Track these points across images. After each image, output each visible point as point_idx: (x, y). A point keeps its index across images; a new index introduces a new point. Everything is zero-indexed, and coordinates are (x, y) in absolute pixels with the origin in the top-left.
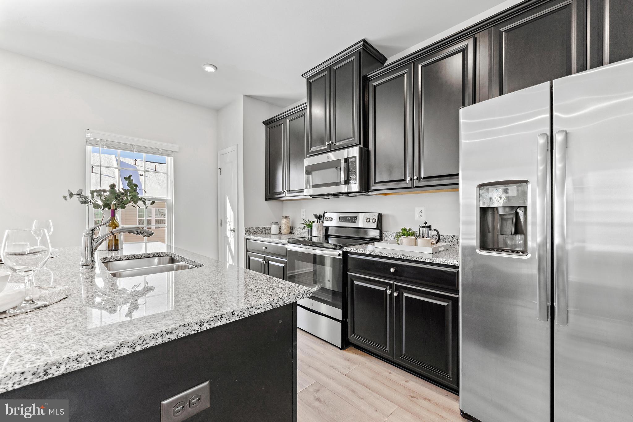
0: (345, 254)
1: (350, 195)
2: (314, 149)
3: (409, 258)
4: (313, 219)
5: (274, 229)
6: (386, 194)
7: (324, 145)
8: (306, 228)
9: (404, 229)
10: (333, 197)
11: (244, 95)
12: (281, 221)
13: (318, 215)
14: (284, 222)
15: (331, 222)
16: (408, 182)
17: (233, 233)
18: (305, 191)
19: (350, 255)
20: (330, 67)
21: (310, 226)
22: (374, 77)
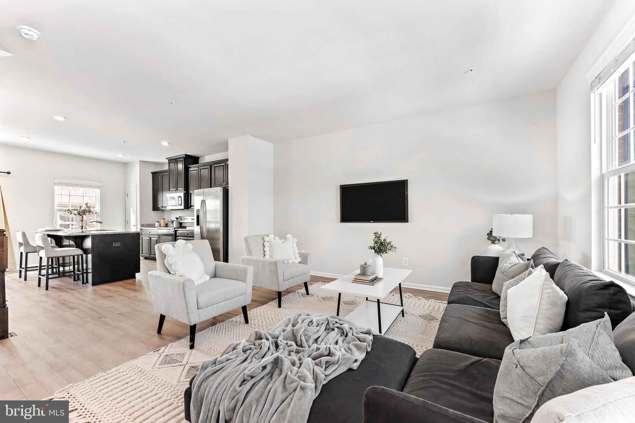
2: (171, 190)
5: (157, 224)
7: (174, 189)
11: (140, 161)
12: (161, 221)
18: (167, 207)
19: (177, 231)
20: (175, 159)
21: (173, 223)
22: (190, 168)
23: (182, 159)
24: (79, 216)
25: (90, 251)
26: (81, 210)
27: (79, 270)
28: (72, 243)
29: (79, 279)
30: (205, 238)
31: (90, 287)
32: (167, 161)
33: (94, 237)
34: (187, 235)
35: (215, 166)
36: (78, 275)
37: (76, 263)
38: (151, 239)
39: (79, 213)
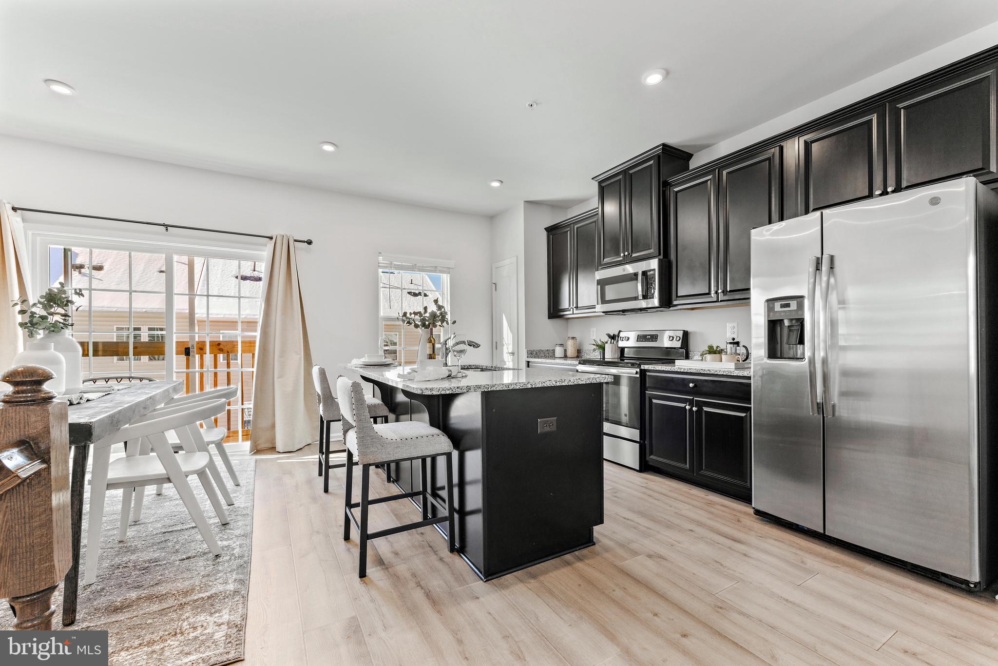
0: (643, 373)
1: (649, 310)
2: (607, 260)
3: (708, 372)
4: (606, 339)
5: (559, 351)
6: (693, 309)
7: (619, 256)
8: (597, 351)
9: (711, 347)
10: (630, 313)
11: (525, 202)
12: (567, 342)
13: (612, 335)
14: (570, 343)
15: (628, 341)
16: (712, 295)
17: (511, 356)
18: (597, 306)
19: (648, 373)
20: (625, 171)
21: (602, 348)
22: (675, 183)
23: (652, 162)
24: (423, 328)
26: (426, 315)
32: (596, 185)
35: (809, 140)
39: (423, 321)
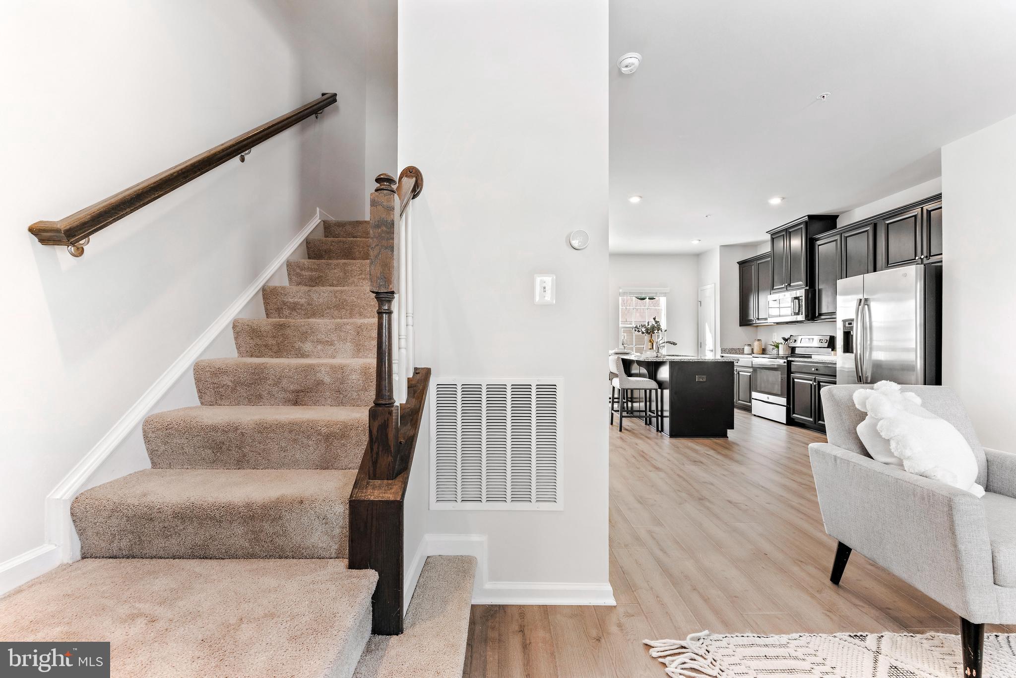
0: (789, 363)
2: (776, 287)
4: (780, 341)
5: (747, 349)
7: (782, 285)
8: (775, 349)
11: (720, 245)
12: (753, 343)
14: (756, 344)
17: (711, 352)
18: (769, 319)
19: (792, 363)
20: (786, 230)
21: (777, 347)
22: (818, 239)
23: (802, 226)
24: (647, 334)
25: (667, 385)
26: (649, 327)
27: (650, 411)
28: (644, 371)
29: (650, 423)
30: (867, 380)
31: (666, 438)
32: (769, 237)
33: (673, 364)
34: (816, 372)
35: (887, 222)
36: (650, 417)
37: (648, 400)
38: (739, 373)
39: (647, 330)
